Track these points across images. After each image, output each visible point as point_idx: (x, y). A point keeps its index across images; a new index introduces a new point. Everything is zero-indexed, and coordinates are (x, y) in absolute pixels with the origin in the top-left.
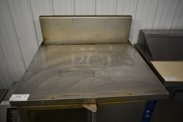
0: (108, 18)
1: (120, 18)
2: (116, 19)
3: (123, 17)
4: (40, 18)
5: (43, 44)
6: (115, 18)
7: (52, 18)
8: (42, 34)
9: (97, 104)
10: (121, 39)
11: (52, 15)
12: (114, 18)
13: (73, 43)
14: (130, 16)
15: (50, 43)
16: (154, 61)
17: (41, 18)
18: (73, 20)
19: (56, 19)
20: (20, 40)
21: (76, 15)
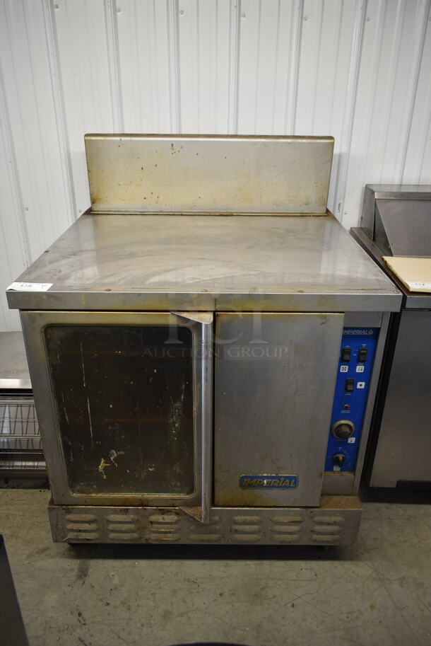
0: (268, 142)
1: (300, 143)
2: (290, 143)
3: (309, 141)
4: (86, 138)
5: (89, 212)
6: (287, 143)
7: (118, 138)
8: (90, 185)
9: (214, 312)
10: (307, 204)
11: (117, 132)
12: (283, 143)
13: (171, 212)
14: (331, 138)
15: (110, 211)
16: (392, 256)
17: (89, 138)
18: (172, 145)
19: (127, 141)
20: (27, 209)
21: (183, 133)
